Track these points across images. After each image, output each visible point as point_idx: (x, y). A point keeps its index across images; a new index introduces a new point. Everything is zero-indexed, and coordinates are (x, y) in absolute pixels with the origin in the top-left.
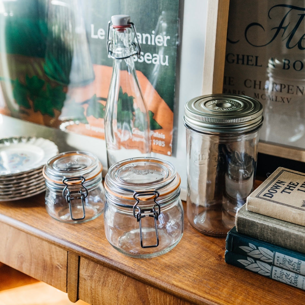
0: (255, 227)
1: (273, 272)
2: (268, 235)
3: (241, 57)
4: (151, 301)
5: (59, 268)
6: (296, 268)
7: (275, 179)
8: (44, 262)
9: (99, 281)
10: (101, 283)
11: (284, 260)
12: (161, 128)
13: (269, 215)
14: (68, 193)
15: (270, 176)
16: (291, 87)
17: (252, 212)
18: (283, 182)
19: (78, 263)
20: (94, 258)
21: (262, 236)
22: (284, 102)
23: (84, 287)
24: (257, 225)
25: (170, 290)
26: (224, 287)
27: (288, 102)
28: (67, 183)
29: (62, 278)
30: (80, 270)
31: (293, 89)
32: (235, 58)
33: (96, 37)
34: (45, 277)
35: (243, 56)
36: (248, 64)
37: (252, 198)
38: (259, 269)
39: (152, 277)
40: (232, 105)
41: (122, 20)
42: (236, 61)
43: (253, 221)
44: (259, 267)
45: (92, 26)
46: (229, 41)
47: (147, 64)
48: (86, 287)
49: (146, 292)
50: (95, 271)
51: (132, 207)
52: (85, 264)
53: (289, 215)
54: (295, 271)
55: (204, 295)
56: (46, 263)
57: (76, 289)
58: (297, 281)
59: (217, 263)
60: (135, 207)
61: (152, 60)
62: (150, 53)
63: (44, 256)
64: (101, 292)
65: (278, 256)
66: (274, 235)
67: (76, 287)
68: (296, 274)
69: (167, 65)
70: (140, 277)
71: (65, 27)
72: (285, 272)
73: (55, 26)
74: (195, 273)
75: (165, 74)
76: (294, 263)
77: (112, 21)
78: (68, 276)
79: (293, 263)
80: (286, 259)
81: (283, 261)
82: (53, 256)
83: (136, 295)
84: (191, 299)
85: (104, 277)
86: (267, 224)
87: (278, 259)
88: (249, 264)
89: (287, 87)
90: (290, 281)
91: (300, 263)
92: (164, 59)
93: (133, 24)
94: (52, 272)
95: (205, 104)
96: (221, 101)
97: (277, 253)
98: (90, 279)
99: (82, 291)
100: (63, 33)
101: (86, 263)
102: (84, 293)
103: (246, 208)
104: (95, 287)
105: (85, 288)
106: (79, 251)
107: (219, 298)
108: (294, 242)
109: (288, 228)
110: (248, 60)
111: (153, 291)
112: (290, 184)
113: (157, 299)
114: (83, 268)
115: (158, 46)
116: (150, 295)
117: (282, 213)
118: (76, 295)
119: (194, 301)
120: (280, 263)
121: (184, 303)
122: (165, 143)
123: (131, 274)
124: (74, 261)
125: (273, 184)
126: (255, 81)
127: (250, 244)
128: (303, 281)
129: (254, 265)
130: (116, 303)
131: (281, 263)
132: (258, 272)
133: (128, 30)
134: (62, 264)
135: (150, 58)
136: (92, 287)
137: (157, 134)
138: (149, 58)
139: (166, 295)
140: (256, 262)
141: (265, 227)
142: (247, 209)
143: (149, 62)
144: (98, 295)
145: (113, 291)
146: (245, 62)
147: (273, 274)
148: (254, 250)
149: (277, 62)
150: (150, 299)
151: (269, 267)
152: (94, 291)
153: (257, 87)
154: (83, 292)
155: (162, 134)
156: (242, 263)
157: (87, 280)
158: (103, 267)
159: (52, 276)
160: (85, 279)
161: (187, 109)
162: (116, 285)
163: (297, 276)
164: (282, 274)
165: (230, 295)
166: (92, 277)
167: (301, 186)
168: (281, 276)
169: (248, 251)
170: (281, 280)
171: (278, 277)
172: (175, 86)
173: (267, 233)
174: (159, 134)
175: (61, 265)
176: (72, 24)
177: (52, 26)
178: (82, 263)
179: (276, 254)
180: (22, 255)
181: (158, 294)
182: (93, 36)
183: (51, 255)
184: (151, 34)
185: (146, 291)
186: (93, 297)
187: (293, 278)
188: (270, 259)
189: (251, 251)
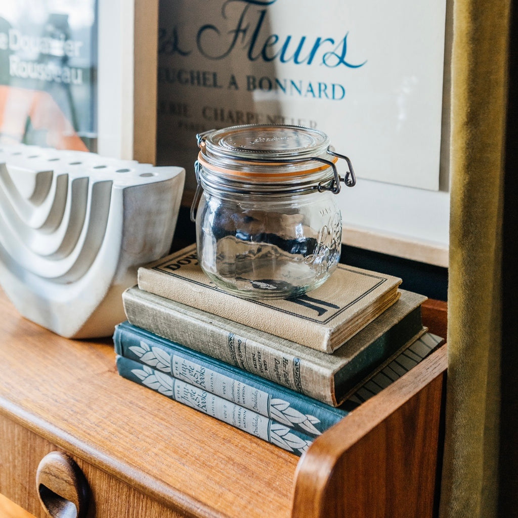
0: (146, 315)
1: (175, 389)
2: (163, 327)
3: (195, 75)
6: (199, 379)
11: (184, 367)
16: (260, 117)
17: (147, 292)
24: (148, 311)
32: (189, 76)
35: (198, 73)
36: (204, 84)
38: (158, 385)
42: (190, 81)
44: (158, 382)
46: (179, 52)
53: (189, 294)
58: (205, 403)
61: (60, 77)
65: (177, 361)
66: (169, 326)
68: (204, 392)
72: (189, 388)
79: (195, 372)
80: (186, 366)
81: (183, 369)
87: (177, 365)
88: (146, 376)
90: (197, 404)
91: (203, 371)
97: (174, 356)
103: (139, 285)
108: (194, 337)
109: (187, 315)
110: (204, 79)
120: (180, 373)
126: (216, 110)
127: (142, 343)
129: (153, 378)
132: (158, 389)
140: (154, 373)
141: (157, 313)
142: (140, 287)
146: (202, 81)
147: (176, 392)
148: (147, 352)
151: (170, 381)
153: (219, 118)
156: (137, 375)
163: (204, 395)
164: (186, 392)
168: (185, 396)
169: (140, 355)
170: (186, 402)
171: (182, 397)
173: (161, 324)
179: (173, 358)
187: (200, 398)
188: (168, 367)
189: (144, 354)
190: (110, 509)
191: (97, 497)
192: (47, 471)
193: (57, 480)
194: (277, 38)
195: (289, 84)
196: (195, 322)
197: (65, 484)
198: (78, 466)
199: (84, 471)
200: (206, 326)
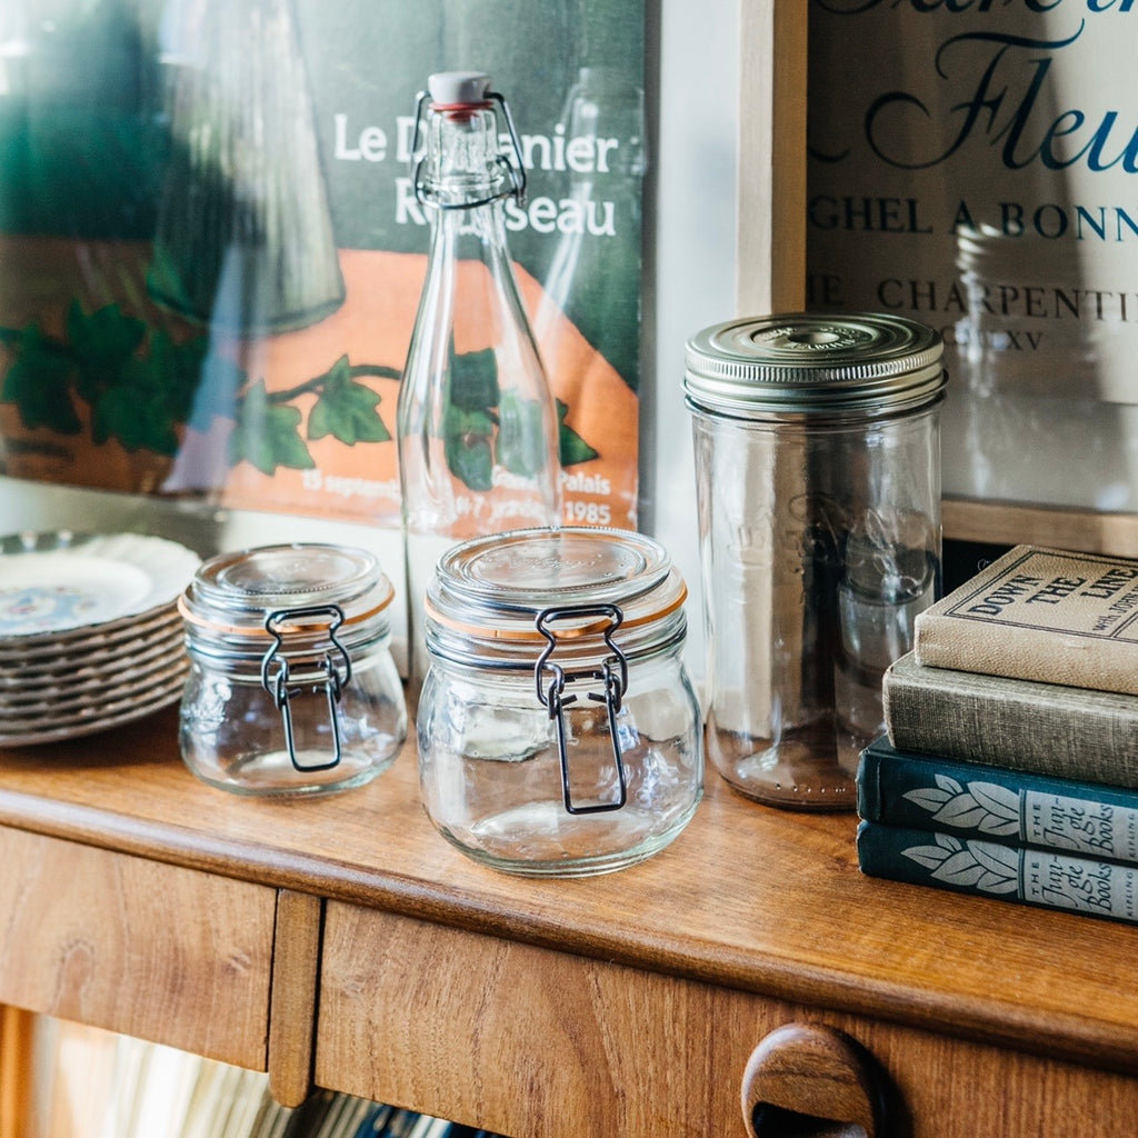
0: (949, 716)
1: (1026, 872)
2: (996, 737)
3: (858, 206)
4: (604, 1026)
5: (239, 967)
6: (1097, 835)
7: (1005, 572)
8: (176, 959)
9: (402, 988)
10: (407, 996)
11: (1058, 814)
12: (594, 456)
13: (991, 670)
14: (284, 666)
15: (989, 568)
16: (1035, 295)
17: (937, 668)
18: (1034, 579)
19: (316, 933)
20: (384, 891)
21: (977, 745)
22: (1018, 347)
23: (339, 1028)
24: (957, 706)
25: (674, 954)
26: (863, 932)
27: (1034, 346)
28: (278, 629)
29: (248, 1011)
30: (324, 961)
31: (1042, 302)
32: (841, 210)
33: (354, 155)
34: (177, 1020)
35: (867, 202)
36: (884, 227)
37: (931, 617)
38: (979, 871)
39: (606, 922)
40: (843, 337)
41: (466, 88)
42: (842, 222)
43: (942, 692)
44: (979, 864)
45: (341, 121)
46: (815, 154)
47: (541, 236)
48: (347, 1028)
49: (587, 992)
50: (387, 952)
51: (530, 667)
52: (347, 929)
53: (1056, 656)
54: (1097, 850)
55: (796, 953)
56: (184, 959)
57: (308, 1044)
58: (1109, 889)
59: (834, 879)
60: (542, 666)
61: (555, 220)
62: (551, 198)
63: (178, 930)
64: (410, 1032)
65: (1038, 802)
66: (1015, 732)
67: (307, 1037)
68: (1103, 863)
69: (611, 232)
70: (565, 930)
71: (238, 129)
72: (1065, 863)
73: (200, 128)
74: (755, 906)
75: (603, 263)
76: (1090, 820)
77: (432, 92)
78: (273, 997)
79: (1085, 819)
80: (1062, 810)
81: (1055, 818)
82: (213, 925)
83: (545, 1014)
84: (750, 971)
85: (422, 969)
86: (988, 696)
87: (1037, 813)
88: (944, 857)
89: (1022, 294)
90: (1086, 896)
91: (1107, 813)
92: (600, 214)
93: (500, 97)
94: (206, 994)
95: (752, 336)
96: (803, 331)
97: (1030, 793)
98: (363, 990)
99: (332, 1046)
100: (231, 148)
101: (348, 925)
102: (338, 1056)
103: (916, 656)
104: (385, 1017)
105: (343, 1031)
106: (325, 877)
107: (851, 959)
108: (1081, 746)
110: (884, 215)
111: (612, 980)
112: (1057, 581)
113: (626, 1009)
114: (339, 950)
115: (577, 173)
116: (599, 1004)
117: (1035, 654)
118: (306, 1072)
119: (762, 977)
120: (1046, 830)
121: (728, 1004)
122: (611, 512)
123: (528, 924)
124: (304, 926)
125: (1001, 583)
126: (914, 284)
127: (941, 779)
128: (1129, 884)
129: (963, 859)
130: (470, 1068)
131: (1050, 829)
132: (976, 885)
133: (486, 115)
134: (251, 948)
135: (551, 213)
136: (370, 1022)
137: (580, 479)
138: (544, 214)
139: (660, 983)
140: (965, 848)
141: (983, 706)
142: (917, 660)
143: (547, 228)
144: (394, 1049)
145: (455, 1019)
146: (876, 223)
147: (1028, 879)
148: (954, 796)
149: (989, 231)
150: (599, 1020)
151: (1010, 856)
152: (381, 1034)
153: (924, 302)
154: (334, 1052)
155: (598, 477)
156: (919, 860)
157: (352, 995)
158: (416, 927)
159: (206, 1009)
160: (343, 994)
161: (696, 350)
162: (470, 989)
163: (1106, 872)
164: (1056, 873)
165: (886, 949)
166: (372, 978)
167: (1093, 587)
168: (1055, 884)
169: (933, 807)
170: (1056, 899)
171: (1044, 888)
172: (640, 301)
173: (993, 729)
174: (589, 481)
175: (249, 954)
176: (265, 119)
177: (189, 128)
178: (331, 931)
179: (1028, 797)
180: (81, 946)
181: (631, 989)
182: (342, 153)
183: (204, 923)
184: (550, 135)
185: (586, 986)
186: (378, 1065)
187: (1094, 881)
188: (1011, 821)
189: (945, 803)
190: (954, 1121)
191: (915, 1101)
192: (779, 1066)
193: (810, 1081)
194: (1080, 117)
195: (1111, 220)
196: (1087, 710)
197: (832, 1086)
198: (859, 1044)
199: (875, 1050)
200: (1117, 714)
